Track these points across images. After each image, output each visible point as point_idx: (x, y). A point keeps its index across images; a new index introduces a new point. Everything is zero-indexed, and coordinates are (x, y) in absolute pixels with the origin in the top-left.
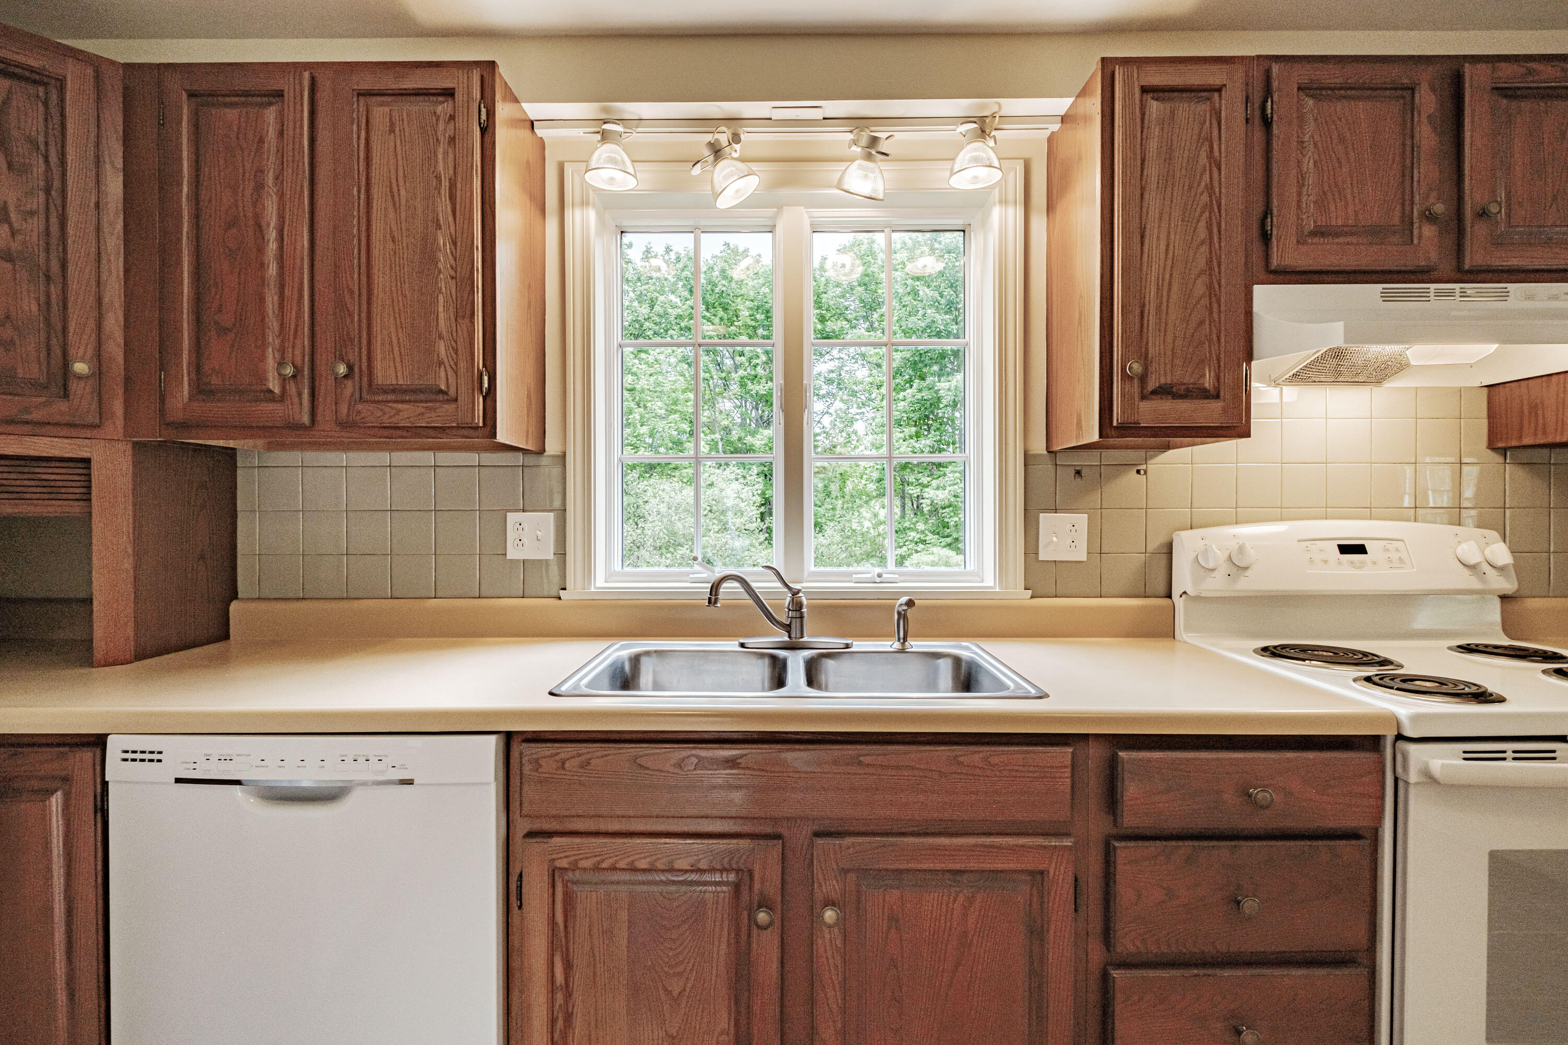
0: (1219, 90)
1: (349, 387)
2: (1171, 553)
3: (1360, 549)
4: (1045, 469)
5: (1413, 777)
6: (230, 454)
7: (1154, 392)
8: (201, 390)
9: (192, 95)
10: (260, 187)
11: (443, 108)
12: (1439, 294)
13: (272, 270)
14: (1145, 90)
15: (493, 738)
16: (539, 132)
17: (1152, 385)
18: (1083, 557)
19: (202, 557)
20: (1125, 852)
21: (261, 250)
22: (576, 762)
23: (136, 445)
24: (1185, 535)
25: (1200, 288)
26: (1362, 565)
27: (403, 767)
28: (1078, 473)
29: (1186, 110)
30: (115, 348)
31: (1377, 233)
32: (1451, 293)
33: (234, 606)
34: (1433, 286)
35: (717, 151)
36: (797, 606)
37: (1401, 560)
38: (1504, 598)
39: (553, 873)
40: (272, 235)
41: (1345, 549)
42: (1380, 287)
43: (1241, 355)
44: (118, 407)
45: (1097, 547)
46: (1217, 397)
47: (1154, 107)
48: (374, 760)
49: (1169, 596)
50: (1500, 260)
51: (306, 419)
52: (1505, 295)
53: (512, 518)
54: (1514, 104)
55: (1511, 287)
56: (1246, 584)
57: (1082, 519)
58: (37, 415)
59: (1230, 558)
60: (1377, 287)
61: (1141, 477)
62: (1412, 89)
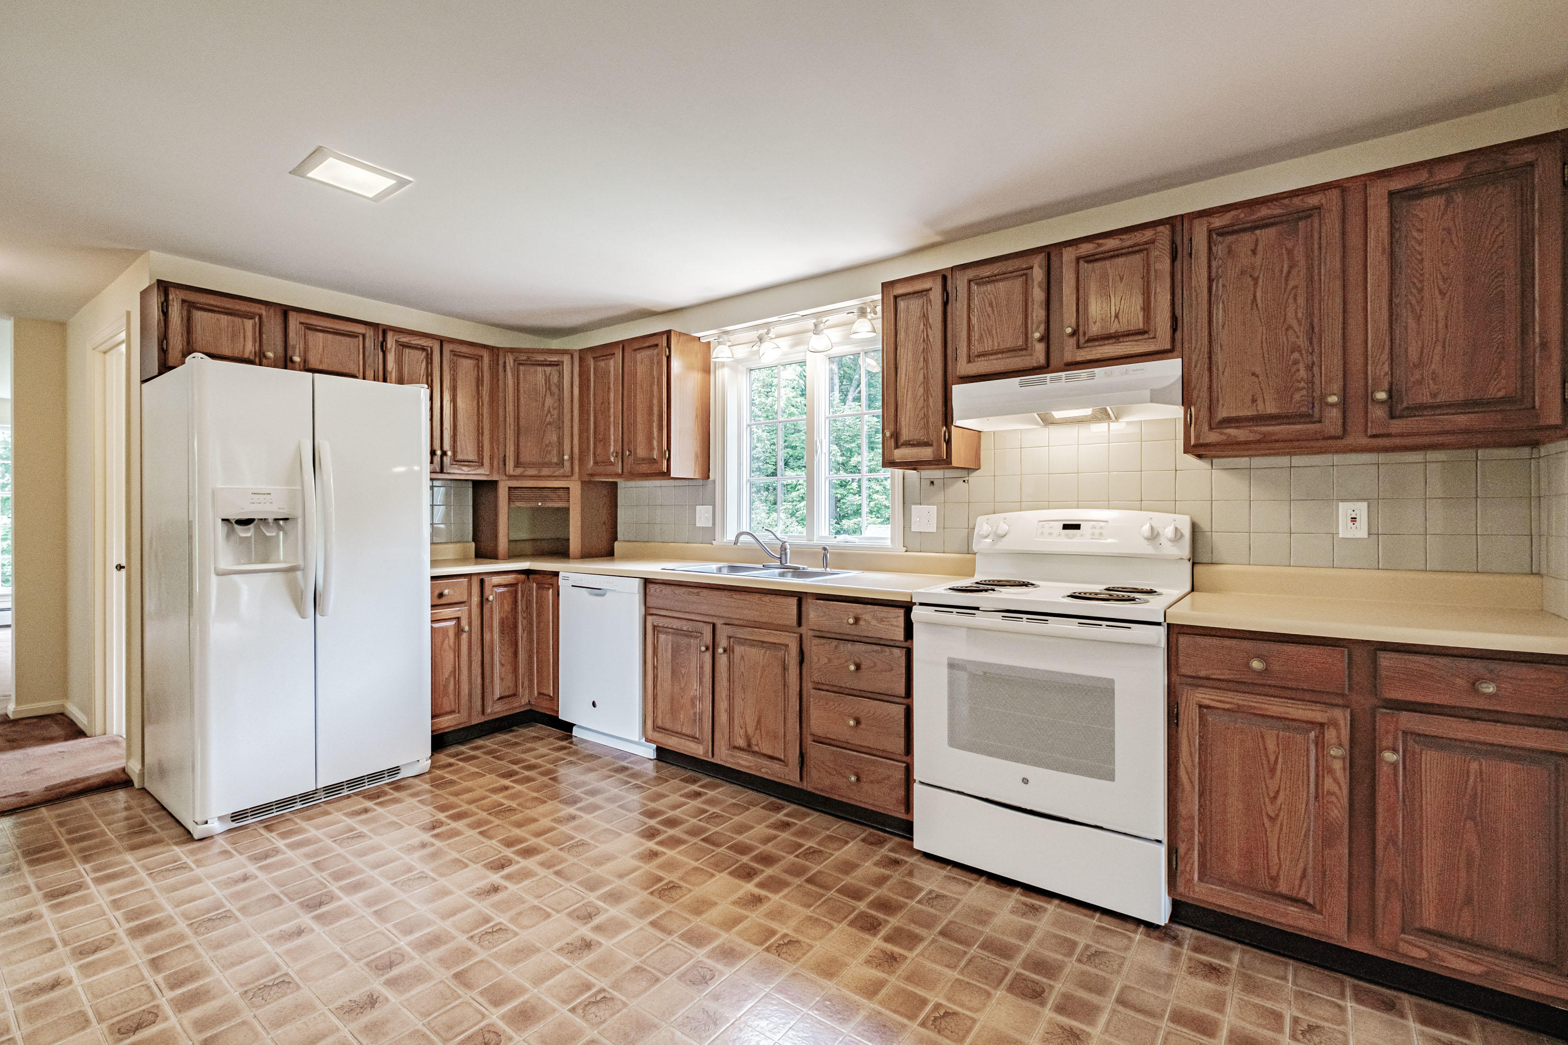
0: (931, 289)
1: (632, 458)
2: (973, 529)
3: (1077, 527)
4: (915, 479)
6: (615, 484)
8: (596, 463)
9: (594, 358)
10: (609, 388)
11: (656, 351)
12: (1052, 380)
13: (612, 419)
14: (897, 297)
16: (703, 340)
17: (902, 440)
18: (935, 531)
19: (604, 523)
20: (814, 641)
21: (609, 410)
23: (582, 482)
24: (980, 518)
25: (921, 391)
26: (1081, 537)
28: (932, 483)
29: (914, 304)
30: (576, 450)
31: (1010, 352)
32: (1060, 379)
33: (616, 543)
34: (1049, 375)
35: (761, 339)
36: (783, 549)
37: (1101, 534)
39: (654, 627)
40: (612, 406)
41: (1066, 527)
42: (1018, 379)
43: (940, 423)
44: (576, 469)
45: (942, 524)
46: (932, 445)
47: (902, 304)
50: (1082, 355)
51: (620, 471)
52: (1092, 377)
53: (698, 507)
54: (1090, 265)
55: (1097, 370)
56: (1004, 545)
57: (934, 508)
58: (557, 473)
59: (995, 531)
60: (1016, 381)
61: (966, 485)
62: (1032, 268)
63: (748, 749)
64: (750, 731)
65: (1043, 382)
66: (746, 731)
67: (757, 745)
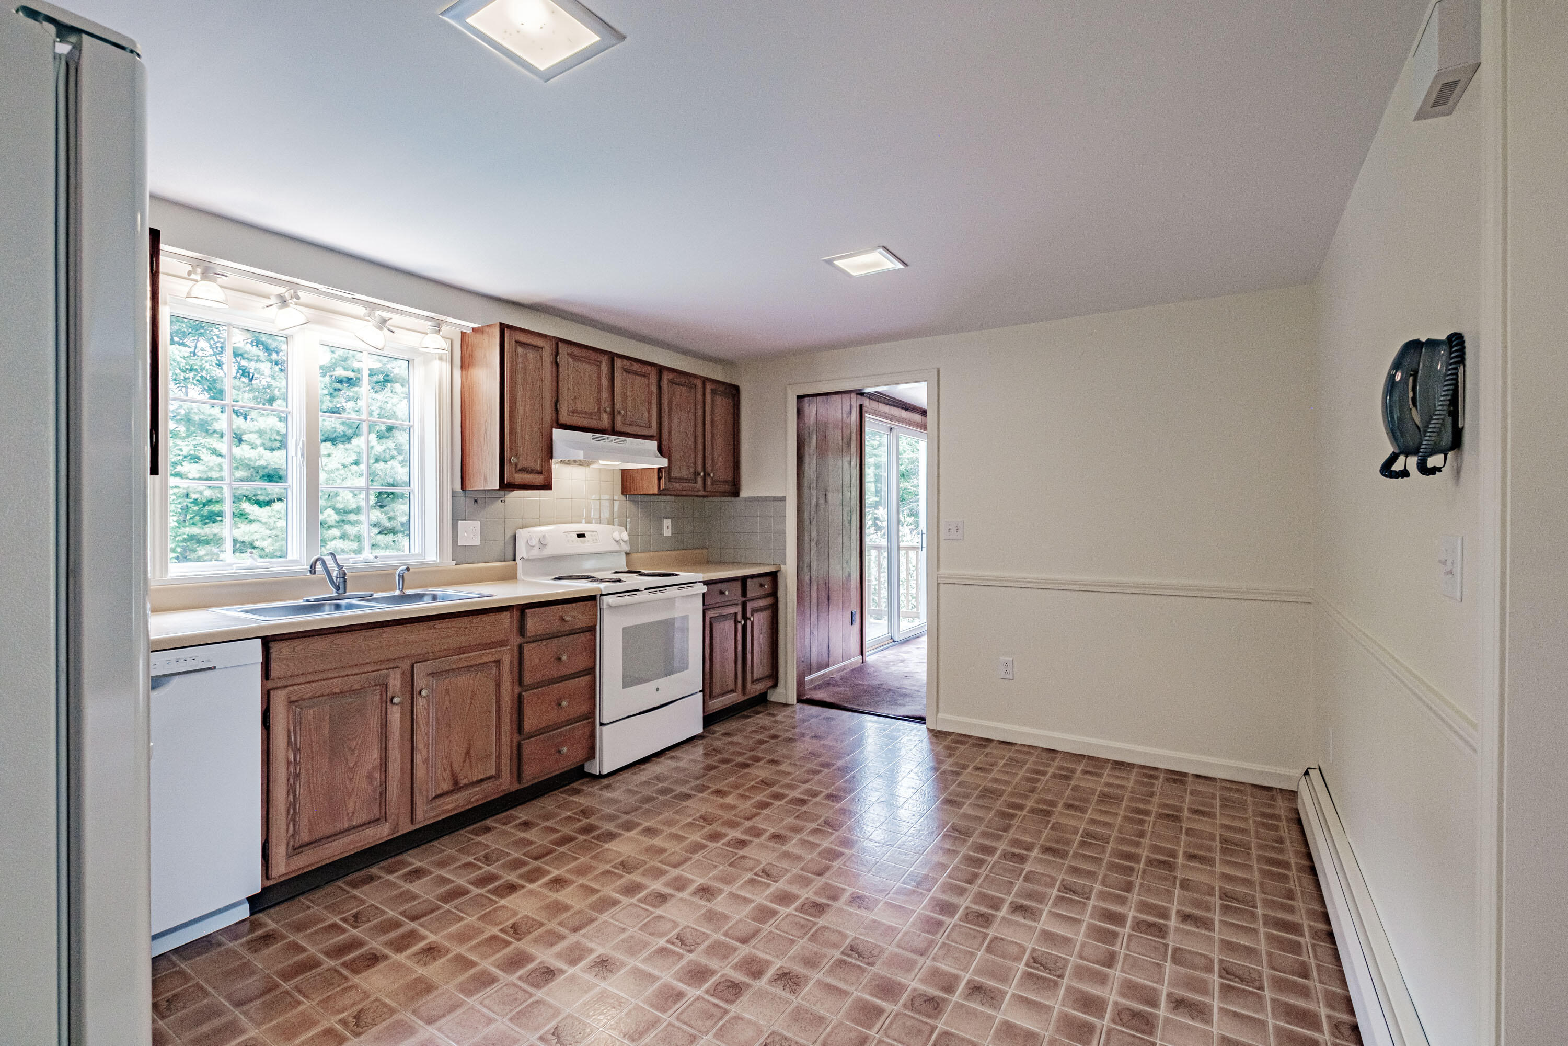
0: (542, 348)
2: (515, 539)
3: (583, 536)
4: (461, 498)
5: (605, 607)
7: (520, 470)
12: (609, 439)
14: (517, 342)
15: (260, 640)
17: (519, 467)
18: (478, 543)
20: (527, 647)
22: (301, 647)
24: (522, 531)
25: (536, 428)
26: (584, 542)
27: (208, 661)
28: (476, 501)
29: (531, 354)
31: (590, 415)
32: (612, 440)
34: (607, 436)
35: (284, 302)
36: (343, 576)
37: (596, 540)
38: (627, 554)
39: (291, 704)
41: (579, 536)
42: (591, 434)
45: (484, 539)
46: (541, 473)
47: (520, 350)
48: (189, 660)
49: (514, 560)
50: (625, 429)
52: (625, 442)
54: (627, 374)
55: (628, 439)
56: (547, 552)
57: (478, 524)
59: (540, 541)
60: (591, 435)
61: (503, 504)
62: (601, 362)
63: (457, 787)
64: (457, 768)
65: (603, 439)
66: (452, 771)
67: (466, 777)
